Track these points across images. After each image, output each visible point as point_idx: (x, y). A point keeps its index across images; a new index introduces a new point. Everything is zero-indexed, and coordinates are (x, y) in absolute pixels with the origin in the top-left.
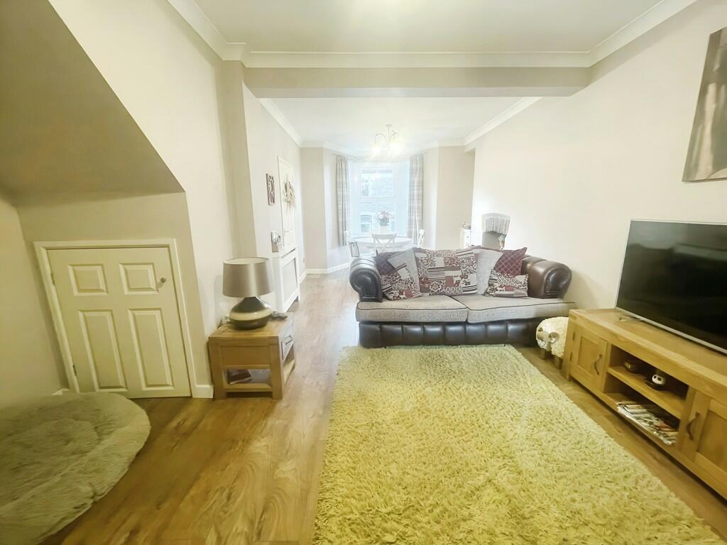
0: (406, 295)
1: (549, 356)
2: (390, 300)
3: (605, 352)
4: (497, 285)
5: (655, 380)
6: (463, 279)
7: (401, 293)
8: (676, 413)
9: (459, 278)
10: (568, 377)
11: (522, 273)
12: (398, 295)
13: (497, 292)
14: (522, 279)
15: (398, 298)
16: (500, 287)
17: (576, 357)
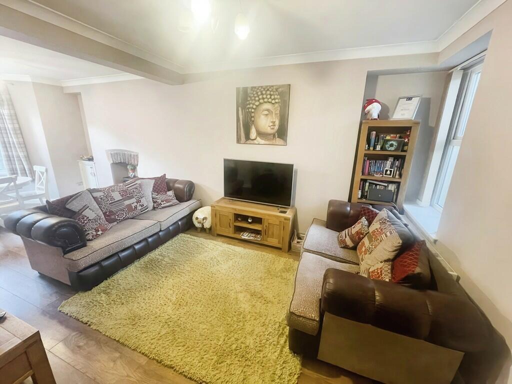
0: (102, 230)
1: (203, 230)
2: (92, 240)
3: (232, 217)
4: (159, 201)
5: (250, 221)
6: (139, 204)
7: (97, 231)
8: (260, 229)
9: (135, 204)
10: (216, 235)
11: (169, 190)
12: (95, 233)
13: (162, 206)
14: (171, 193)
15: (97, 236)
16: (162, 201)
17: (218, 224)
